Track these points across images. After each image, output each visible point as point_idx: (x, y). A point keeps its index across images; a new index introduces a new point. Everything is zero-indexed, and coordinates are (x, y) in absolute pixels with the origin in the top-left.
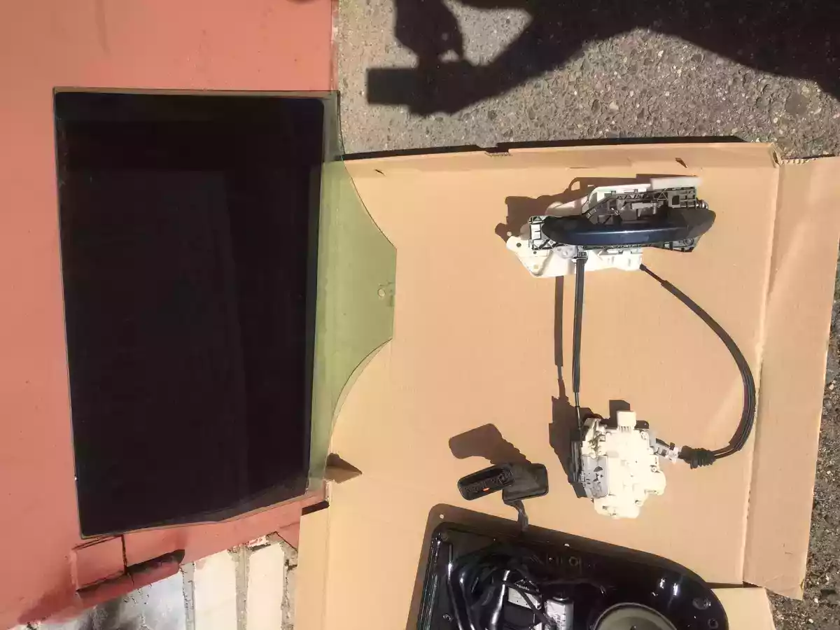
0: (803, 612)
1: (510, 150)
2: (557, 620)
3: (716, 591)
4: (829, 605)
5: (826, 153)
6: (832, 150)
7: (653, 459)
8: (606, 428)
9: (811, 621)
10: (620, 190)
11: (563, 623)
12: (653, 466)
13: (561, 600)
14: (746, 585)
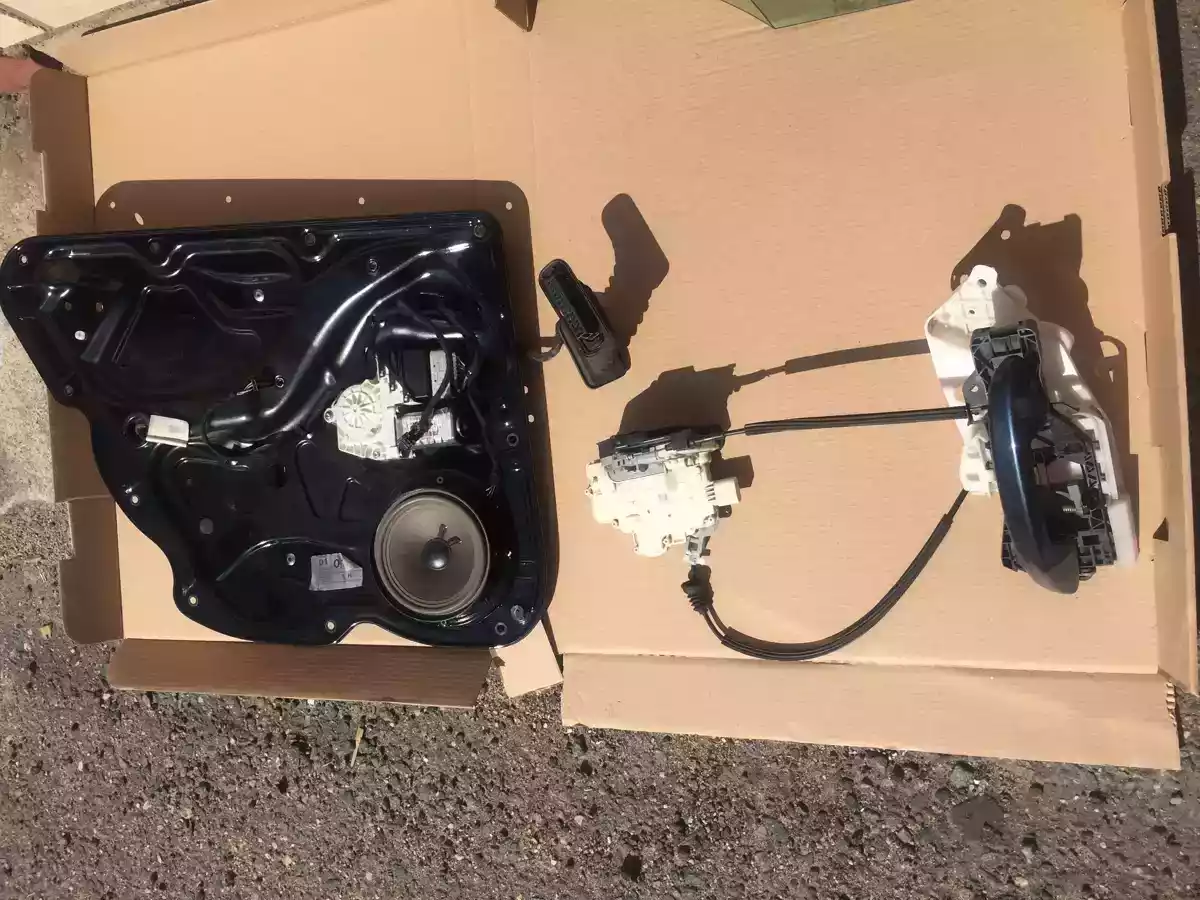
0: (551, 716)
1: (1173, 236)
2: (431, 430)
3: (539, 626)
4: (569, 744)
5: (1187, 735)
6: (1192, 743)
7: (680, 536)
8: (706, 464)
9: (545, 726)
10: (1104, 458)
11: (431, 442)
12: (670, 537)
13: (458, 430)
14: (559, 659)
